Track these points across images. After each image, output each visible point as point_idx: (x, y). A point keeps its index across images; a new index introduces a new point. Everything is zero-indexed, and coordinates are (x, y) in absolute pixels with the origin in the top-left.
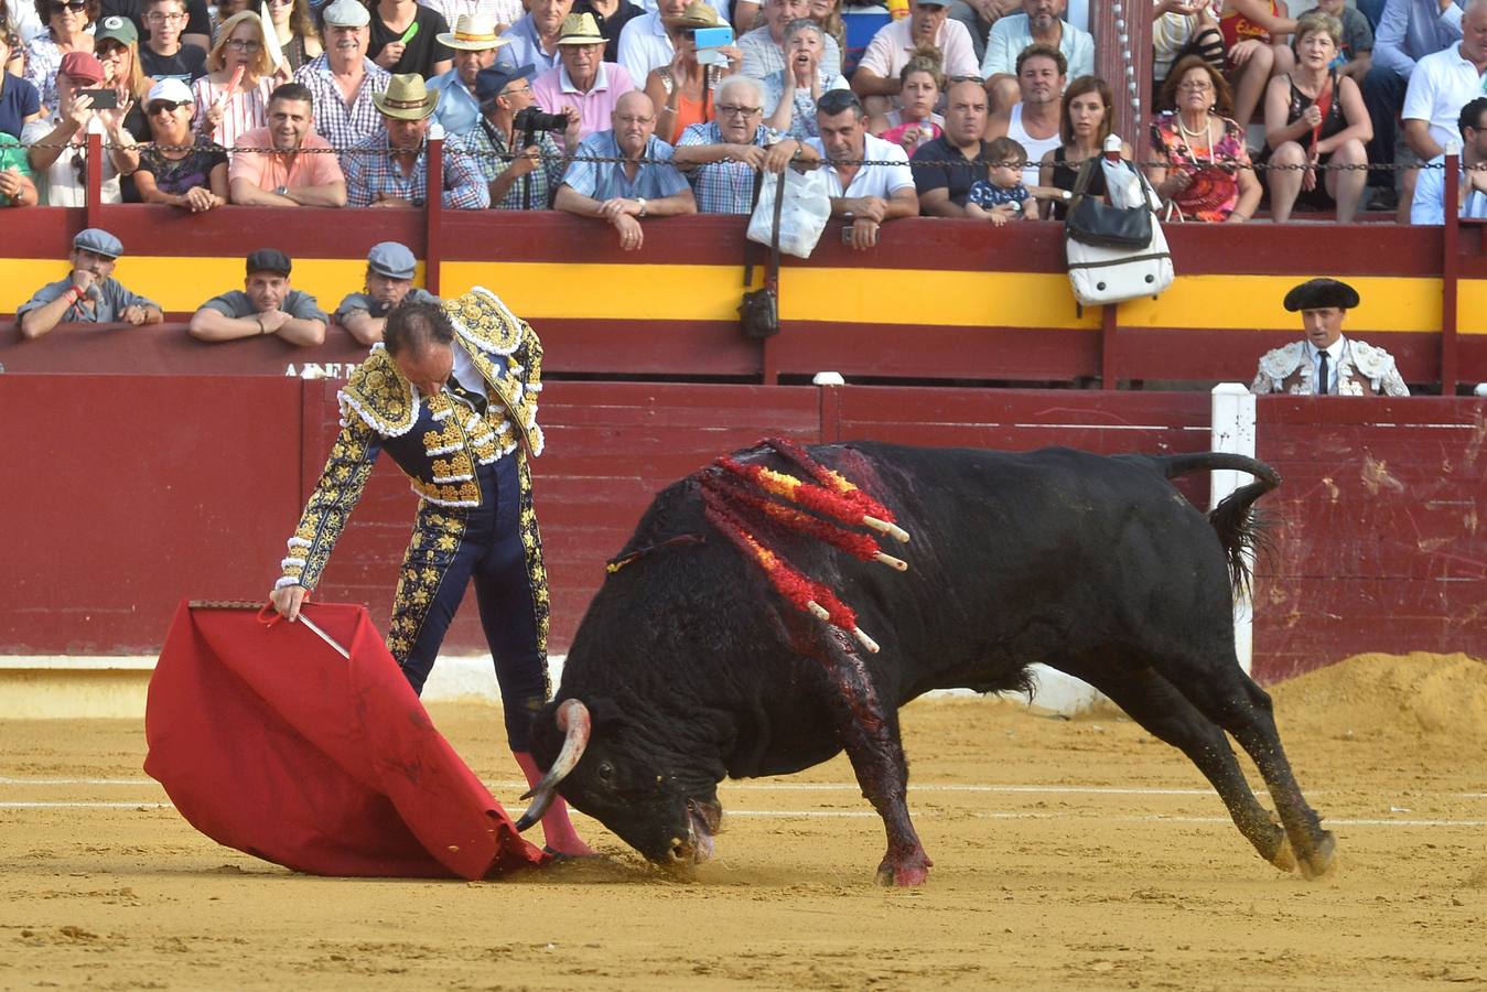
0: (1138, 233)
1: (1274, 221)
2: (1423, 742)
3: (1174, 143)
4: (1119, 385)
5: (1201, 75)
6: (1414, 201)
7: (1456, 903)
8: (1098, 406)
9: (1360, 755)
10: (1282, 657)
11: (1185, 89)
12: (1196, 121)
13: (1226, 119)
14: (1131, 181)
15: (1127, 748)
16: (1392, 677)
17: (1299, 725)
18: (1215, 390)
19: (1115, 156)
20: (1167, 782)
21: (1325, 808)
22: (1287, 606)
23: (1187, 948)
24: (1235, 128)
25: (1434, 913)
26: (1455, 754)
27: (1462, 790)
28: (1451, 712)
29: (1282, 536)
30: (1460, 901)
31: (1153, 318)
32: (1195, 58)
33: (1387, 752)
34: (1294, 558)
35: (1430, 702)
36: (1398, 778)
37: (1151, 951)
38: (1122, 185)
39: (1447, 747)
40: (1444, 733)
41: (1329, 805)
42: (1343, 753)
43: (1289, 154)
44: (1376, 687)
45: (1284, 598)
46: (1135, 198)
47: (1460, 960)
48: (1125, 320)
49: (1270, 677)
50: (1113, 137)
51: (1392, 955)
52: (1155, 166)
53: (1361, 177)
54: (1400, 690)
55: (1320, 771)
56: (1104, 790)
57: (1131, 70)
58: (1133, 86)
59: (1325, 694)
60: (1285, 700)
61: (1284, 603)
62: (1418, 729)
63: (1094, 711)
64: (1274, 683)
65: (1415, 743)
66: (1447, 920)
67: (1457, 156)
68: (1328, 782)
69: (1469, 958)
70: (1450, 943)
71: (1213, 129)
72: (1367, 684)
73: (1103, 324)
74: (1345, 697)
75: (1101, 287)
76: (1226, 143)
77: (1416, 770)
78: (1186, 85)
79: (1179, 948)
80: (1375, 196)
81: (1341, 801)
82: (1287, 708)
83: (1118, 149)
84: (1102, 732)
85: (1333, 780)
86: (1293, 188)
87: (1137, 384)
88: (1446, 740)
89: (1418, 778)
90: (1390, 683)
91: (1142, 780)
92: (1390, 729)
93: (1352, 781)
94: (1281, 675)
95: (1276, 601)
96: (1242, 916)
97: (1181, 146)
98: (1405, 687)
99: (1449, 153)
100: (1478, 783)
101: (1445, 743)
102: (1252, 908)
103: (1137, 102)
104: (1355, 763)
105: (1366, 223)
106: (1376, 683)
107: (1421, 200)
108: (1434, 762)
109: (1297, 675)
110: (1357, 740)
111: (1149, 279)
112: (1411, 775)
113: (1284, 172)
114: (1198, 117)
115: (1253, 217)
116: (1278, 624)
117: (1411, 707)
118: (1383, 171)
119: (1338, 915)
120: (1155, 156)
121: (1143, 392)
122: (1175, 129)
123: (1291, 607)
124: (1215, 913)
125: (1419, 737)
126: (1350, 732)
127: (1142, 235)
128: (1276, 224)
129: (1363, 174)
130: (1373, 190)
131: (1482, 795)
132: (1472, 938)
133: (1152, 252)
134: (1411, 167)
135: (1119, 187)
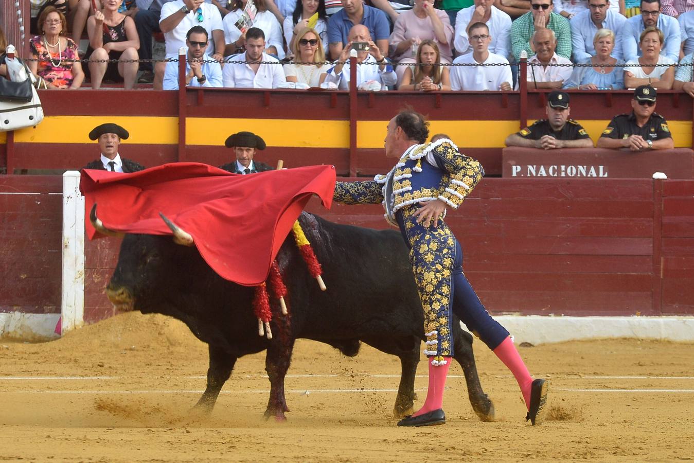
0: (26, 94)
1: (93, 88)
2: (170, 351)
3: (41, 50)
4: (15, 172)
5: (55, 16)
6: (164, 78)
7: (188, 432)
8: (5, 183)
9: (139, 358)
10: (98, 309)
11: (48, 23)
12: (53, 39)
13: (69, 39)
14: (21, 69)
15: (21, 357)
16: (154, 318)
17: (107, 344)
18: (64, 175)
19: (11, 56)
20: (41, 373)
21: (121, 385)
22: (102, 283)
23: (52, 457)
24: (72, 44)
25: (177, 437)
26: (186, 356)
27: (190, 375)
28: (184, 336)
29: (99, 248)
30: (190, 431)
31: (32, 138)
32: (52, 7)
33: (152, 356)
34: (105, 259)
35: (174, 331)
36: (158, 369)
37: (34, 459)
38: (16, 71)
39: (182, 353)
40: (181, 346)
41: (123, 383)
42: (130, 357)
43: (99, 54)
44: (146, 323)
45: (100, 279)
46: (22, 76)
47: (190, 460)
48: (18, 139)
49: (93, 319)
50: (11, 46)
51: (156, 458)
52: (32, 60)
53: (136, 66)
54: (158, 325)
55: (119, 366)
56: (9, 378)
57: (19, 12)
58: (21, 20)
59: (121, 327)
60: (100, 330)
61: (100, 282)
62: (168, 344)
63: (3, 338)
64: (95, 322)
65: (166, 351)
66: (183, 440)
67: (185, 55)
68: (123, 372)
69: (194, 459)
70: (185, 452)
71: (62, 44)
72: (142, 322)
73: (7, 141)
74: (131, 329)
75: (6, 122)
76: (68, 51)
77: (166, 365)
78: (48, 21)
79: (48, 458)
80: (142, 76)
81: (130, 381)
82: (101, 335)
83: (13, 52)
84: (7, 349)
85: (125, 371)
86: (101, 72)
87: (24, 172)
88: (182, 350)
89: (167, 369)
90: (153, 321)
91: (29, 372)
92: (153, 345)
93: (135, 371)
94: (98, 318)
95: (96, 281)
96: (80, 441)
97: (44, 52)
98: (161, 323)
99: (181, 54)
100: (197, 371)
101: (181, 351)
102: (85, 436)
103: (22, 28)
104: (136, 362)
105: (139, 89)
106: (146, 321)
107: (167, 78)
108: (175, 361)
109: (107, 318)
110: (137, 351)
111: (31, 118)
112: (164, 368)
113: (97, 63)
114: (55, 37)
115: (82, 86)
116: (97, 292)
117: (164, 333)
118: (148, 63)
119: (128, 439)
120: (32, 57)
121: (27, 176)
122: (42, 43)
123: (104, 284)
124: (66, 439)
125: (168, 349)
126: (134, 347)
127: (27, 95)
128: (94, 90)
129: (136, 65)
130: (142, 73)
131: (199, 377)
132: (196, 449)
133: (32, 104)
134: (162, 61)
135: (14, 72)
